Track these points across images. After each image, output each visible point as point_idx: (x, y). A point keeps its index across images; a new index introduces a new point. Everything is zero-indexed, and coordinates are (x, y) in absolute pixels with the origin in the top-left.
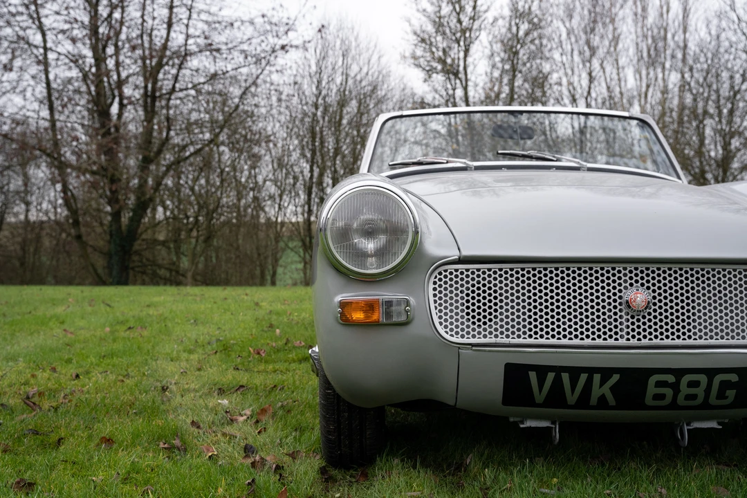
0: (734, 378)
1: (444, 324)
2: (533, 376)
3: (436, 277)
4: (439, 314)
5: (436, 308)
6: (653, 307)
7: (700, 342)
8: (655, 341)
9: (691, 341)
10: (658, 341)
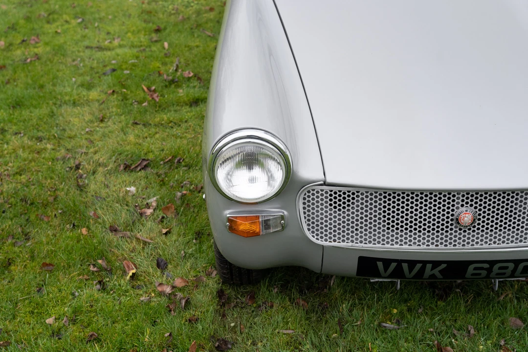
1: (312, 230)
2: (380, 265)
3: (305, 194)
4: (308, 223)
5: (305, 218)
6: (478, 222)
7: (511, 245)
8: (476, 246)
9: (505, 245)
10: (478, 246)
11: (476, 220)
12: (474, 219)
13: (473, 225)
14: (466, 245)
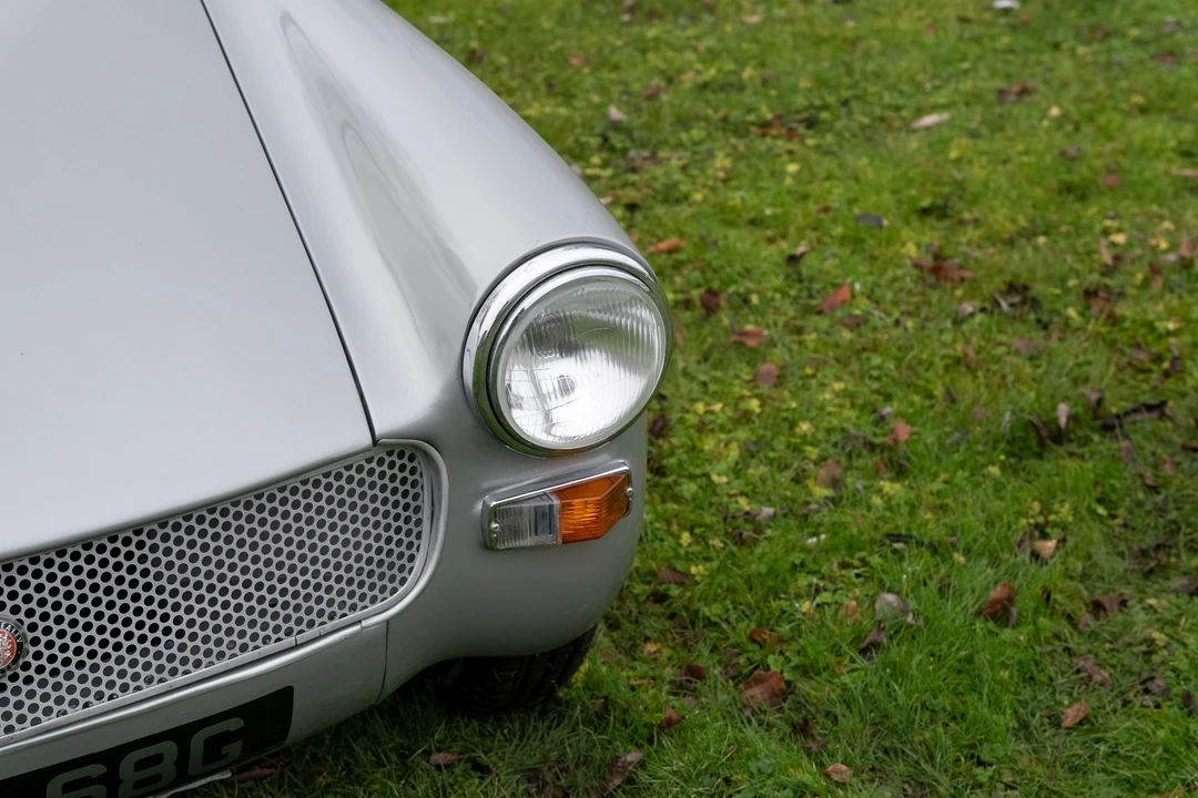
0: (235, 724)
6: (32, 650)
7: (148, 690)
8: (46, 722)
9: (130, 696)
10: (54, 720)
11: (27, 646)
12: (20, 646)
13: (21, 662)
14: (17, 726)
